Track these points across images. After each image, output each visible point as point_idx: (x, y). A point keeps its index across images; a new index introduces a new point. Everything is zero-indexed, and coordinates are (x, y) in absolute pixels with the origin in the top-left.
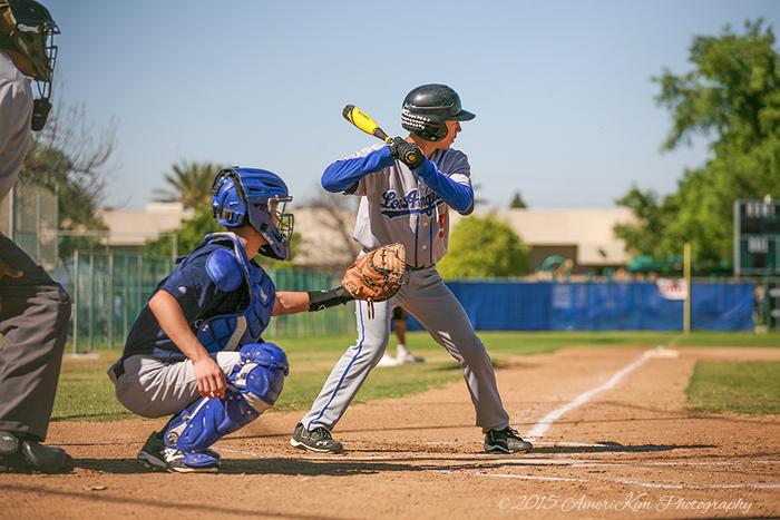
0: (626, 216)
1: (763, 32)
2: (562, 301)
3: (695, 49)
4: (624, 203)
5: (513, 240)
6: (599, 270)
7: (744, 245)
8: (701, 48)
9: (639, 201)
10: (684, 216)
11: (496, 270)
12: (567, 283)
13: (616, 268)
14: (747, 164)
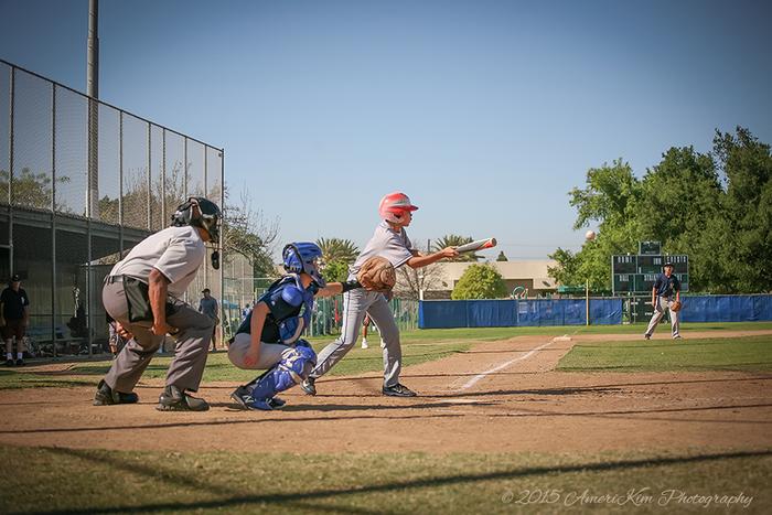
0: (554, 264)
1: (623, 165)
2: (523, 310)
3: (589, 174)
4: (554, 257)
5: (497, 276)
6: (544, 292)
7: (617, 278)
8: (592, 175)
9: (562, 256)
10: (586, 265)
11: (488, 294)
12: (527, 301)
13: (552, 291)
14: (617, 236)
